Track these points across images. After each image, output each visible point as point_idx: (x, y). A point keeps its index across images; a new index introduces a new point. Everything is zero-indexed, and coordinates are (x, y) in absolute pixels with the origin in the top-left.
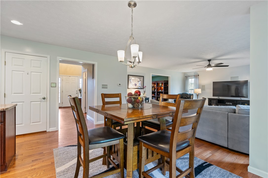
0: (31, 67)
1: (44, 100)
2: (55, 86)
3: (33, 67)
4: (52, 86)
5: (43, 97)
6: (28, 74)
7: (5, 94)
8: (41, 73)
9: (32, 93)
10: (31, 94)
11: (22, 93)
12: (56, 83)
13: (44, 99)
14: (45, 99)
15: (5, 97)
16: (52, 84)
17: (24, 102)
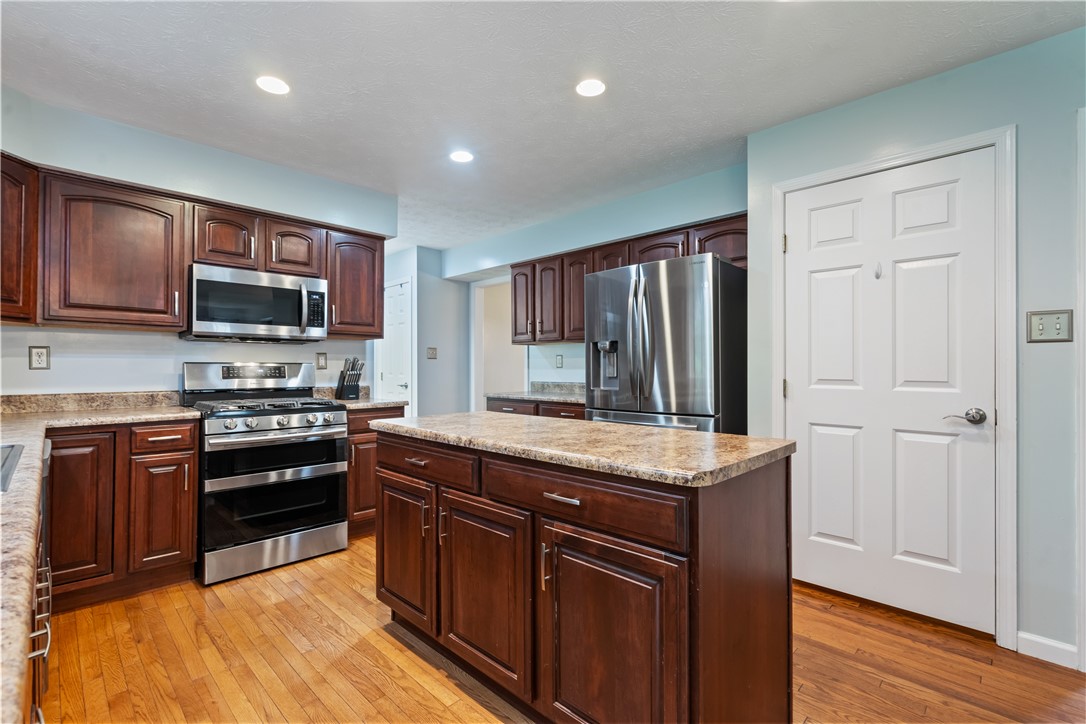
0: (894, 236)
1: (973, 430)
2: (1064, 336)
3: (907, 229)
4: (1034, 338)
5: (972, 407)
6: (878, 277)
7: (785, 381)
8: (956, 255)
9: (900, 380)
10: (894, 386)
11: (850, 381)
12: (1071, 313)
13: (978, 420)
14: (985, 424)
15: (785, 396)
16: (1035, 320)
17: (860, 428)
